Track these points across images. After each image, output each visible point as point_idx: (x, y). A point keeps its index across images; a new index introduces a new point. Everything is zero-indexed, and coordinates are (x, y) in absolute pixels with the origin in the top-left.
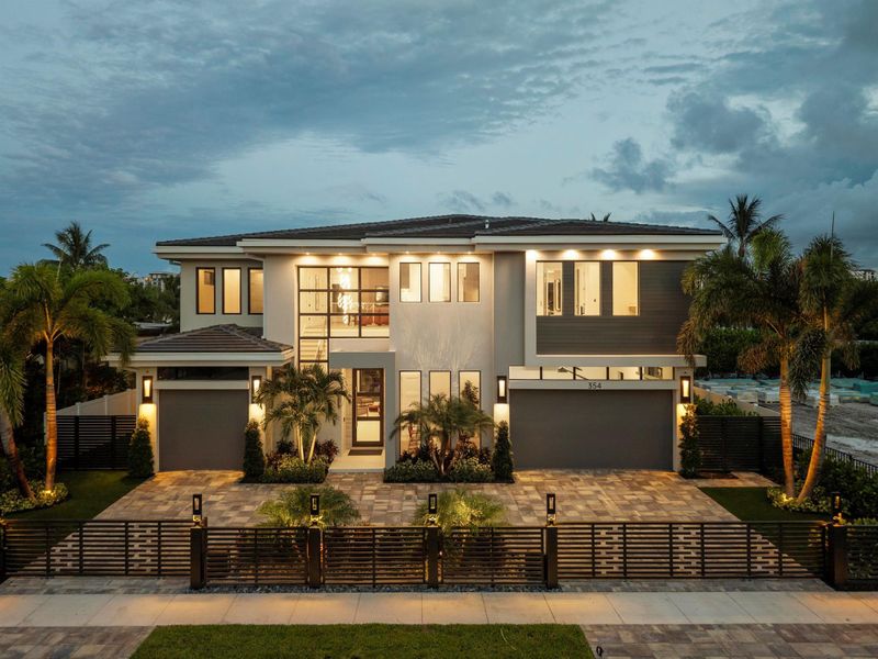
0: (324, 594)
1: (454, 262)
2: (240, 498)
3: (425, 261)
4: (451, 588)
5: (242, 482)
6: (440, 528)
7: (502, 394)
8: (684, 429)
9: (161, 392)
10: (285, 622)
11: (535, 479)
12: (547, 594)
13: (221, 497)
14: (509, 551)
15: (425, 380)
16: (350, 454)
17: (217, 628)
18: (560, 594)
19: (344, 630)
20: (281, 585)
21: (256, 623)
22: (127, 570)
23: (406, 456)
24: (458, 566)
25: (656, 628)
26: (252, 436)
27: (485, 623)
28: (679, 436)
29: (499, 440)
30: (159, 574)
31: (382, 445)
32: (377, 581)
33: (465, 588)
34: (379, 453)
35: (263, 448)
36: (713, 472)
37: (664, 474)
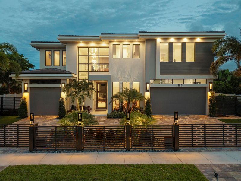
0: (83, 153)
1: (131, 44)
2: (56, 123)
3: (121, 44)
4: (135, 150)
5: (58, 118)
6: (131, 126)
7: (148, 89)
8: (210, 100)
9: (31, 88)
10: (66, 164)
11: (159, 117)
12: (175, 153)
13: (49, 122)
14: (156, 137)
15: (121, 85)
16: (95, 111)
17: (35, 166)
18: (180, 152)
19: (91, 167)
20: (66, 150)
21: (52, 164)
22: (5, 144)
23: (115, 110)
24: (138, 141)
25: (227, 165)
26: (61, 103)
27: (152, 163)
28: (208, 103)
29: (147, 104)
30: (18, 146)
31: (106, 109)
32: (105, 148)
33: (141, 150)
34: (106, 111)
35: (66, 107)
36: (220, 115)
37: (203, 116)
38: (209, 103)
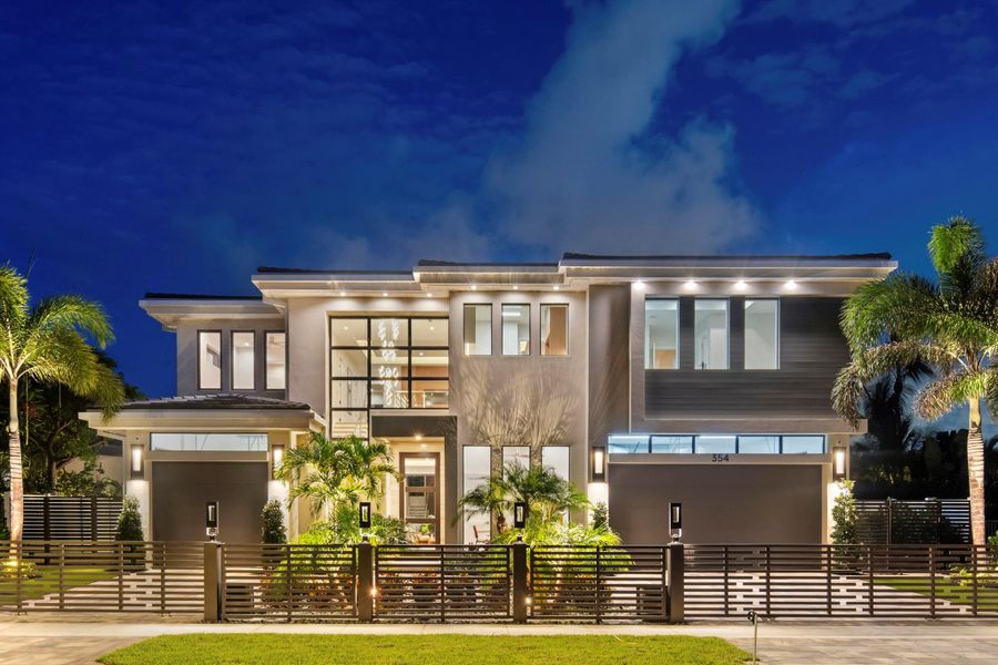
1: (535, 302)
3: (497, 302)
7: (599, 470)
9: (155, 465)
15: (497, 457)
18: (687, 626)
30: (162, 609)
32: (446, 614)
38: (834, 523)
